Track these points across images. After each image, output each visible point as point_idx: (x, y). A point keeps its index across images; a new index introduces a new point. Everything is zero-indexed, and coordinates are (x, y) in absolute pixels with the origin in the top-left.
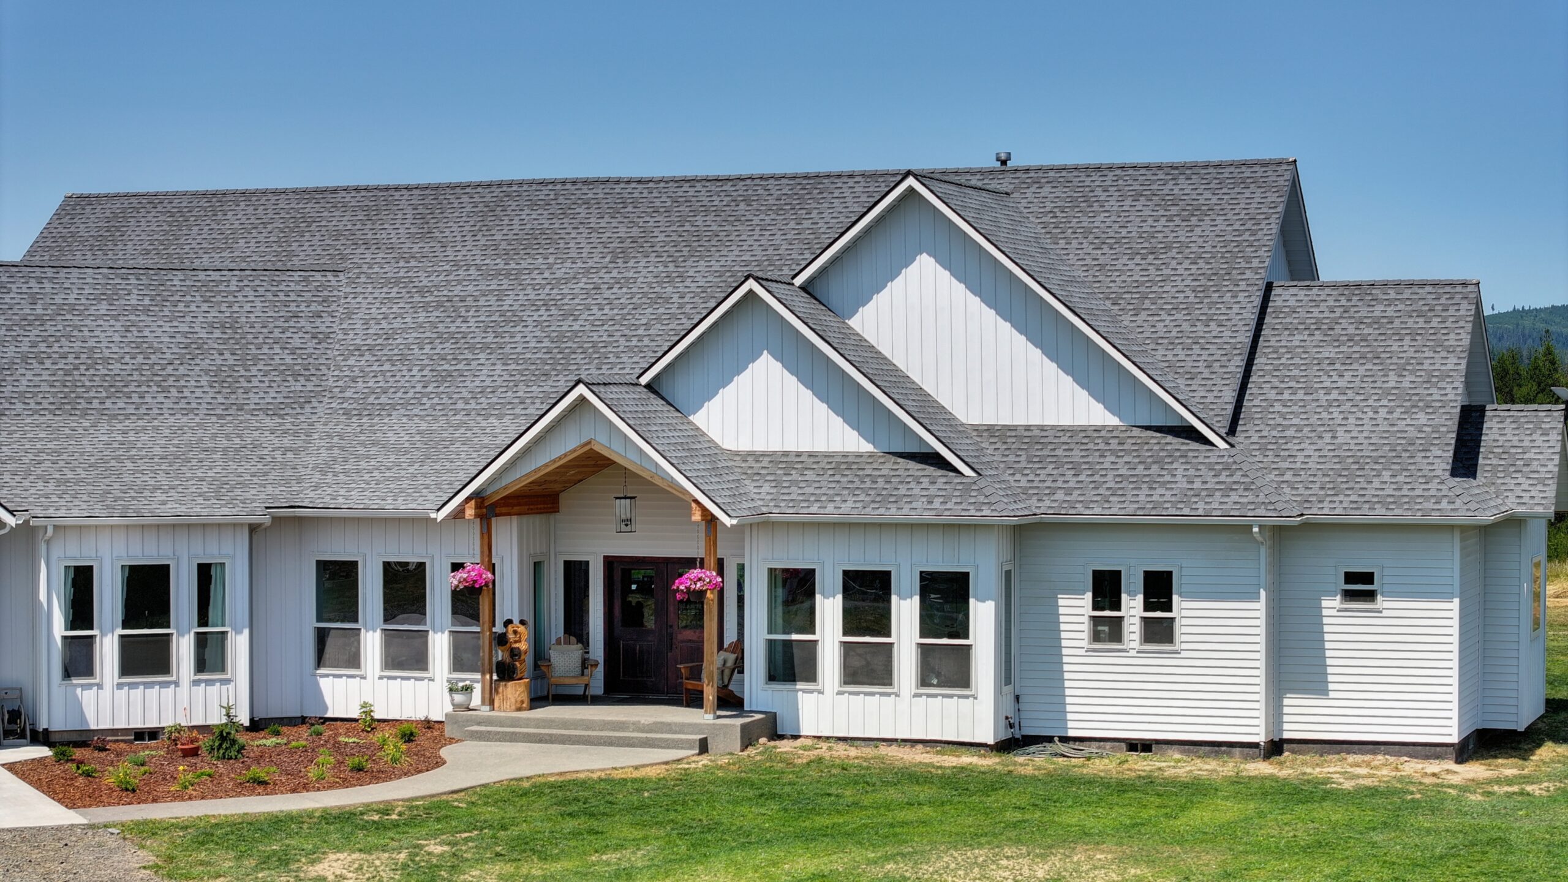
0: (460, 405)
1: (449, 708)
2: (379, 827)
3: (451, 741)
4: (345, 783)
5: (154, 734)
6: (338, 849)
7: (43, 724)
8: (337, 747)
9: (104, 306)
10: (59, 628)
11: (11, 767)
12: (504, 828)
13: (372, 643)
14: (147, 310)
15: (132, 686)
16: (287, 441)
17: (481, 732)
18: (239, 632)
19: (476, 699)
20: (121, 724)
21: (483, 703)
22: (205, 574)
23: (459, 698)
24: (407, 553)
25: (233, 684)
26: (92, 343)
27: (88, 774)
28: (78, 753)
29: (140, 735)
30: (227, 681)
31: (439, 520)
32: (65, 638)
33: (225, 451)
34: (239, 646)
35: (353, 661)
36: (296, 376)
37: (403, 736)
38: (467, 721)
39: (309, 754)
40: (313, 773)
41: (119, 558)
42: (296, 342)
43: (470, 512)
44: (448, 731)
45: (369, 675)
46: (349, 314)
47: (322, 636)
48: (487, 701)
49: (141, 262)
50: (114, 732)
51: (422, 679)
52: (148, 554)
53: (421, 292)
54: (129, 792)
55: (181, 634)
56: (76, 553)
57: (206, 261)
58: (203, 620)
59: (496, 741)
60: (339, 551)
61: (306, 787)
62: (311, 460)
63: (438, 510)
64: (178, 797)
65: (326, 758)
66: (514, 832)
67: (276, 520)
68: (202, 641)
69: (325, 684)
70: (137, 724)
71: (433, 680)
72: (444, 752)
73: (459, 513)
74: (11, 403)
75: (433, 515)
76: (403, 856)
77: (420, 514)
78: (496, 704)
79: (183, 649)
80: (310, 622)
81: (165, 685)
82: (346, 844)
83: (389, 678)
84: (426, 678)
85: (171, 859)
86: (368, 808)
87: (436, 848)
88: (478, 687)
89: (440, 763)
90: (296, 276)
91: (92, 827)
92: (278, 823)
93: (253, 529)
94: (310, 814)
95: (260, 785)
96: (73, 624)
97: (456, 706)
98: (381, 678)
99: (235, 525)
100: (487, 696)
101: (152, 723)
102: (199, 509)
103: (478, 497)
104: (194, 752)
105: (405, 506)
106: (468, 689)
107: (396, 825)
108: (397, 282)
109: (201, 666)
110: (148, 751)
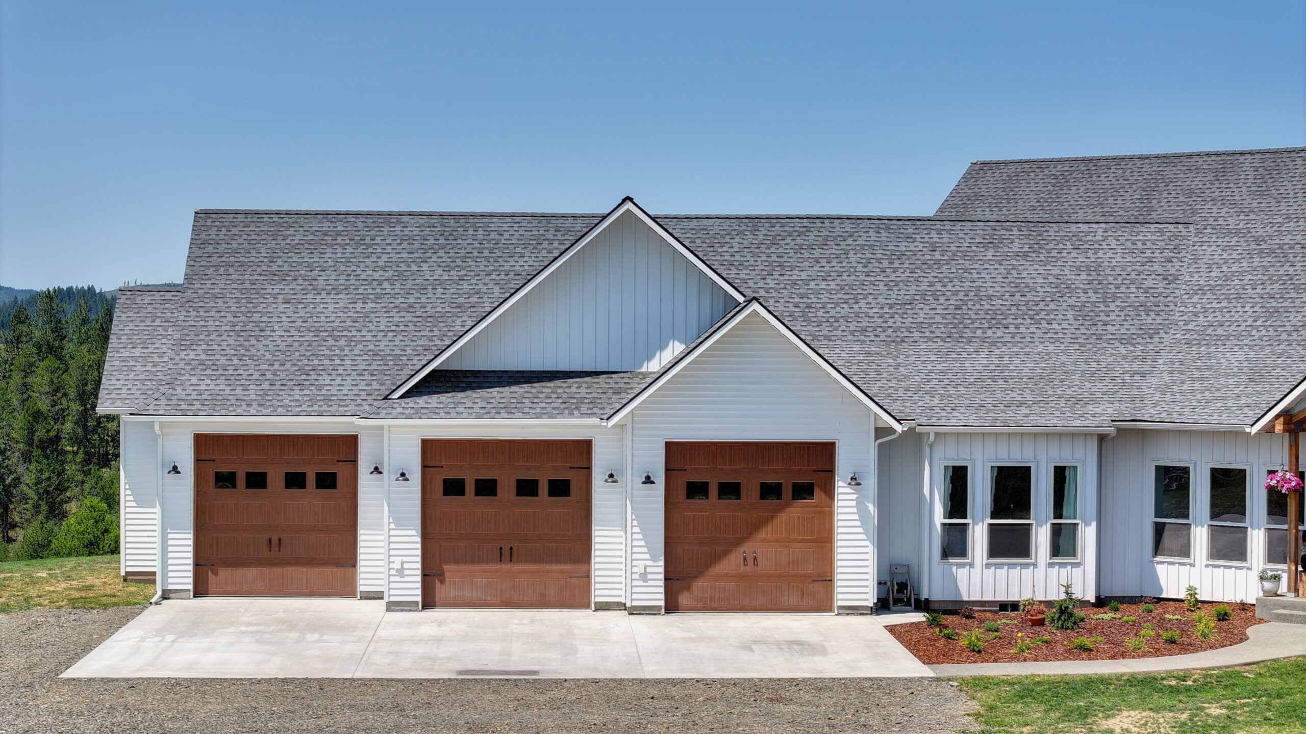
0: (1284, 336)
1: (1261, 594)
2: (1174, 691)
3: (1261, 621)
4: (1157, 653)
5: (1014, 606)
6: (1133, 708)
7: (924, 595)
8: (1162, 623)
9: (991, 252)
10: (939, 516)
11: (892, 629)
12: (1279, 696)
13: (1200, 536)
14: (1026, 256)
15: (998, 566)
16: (1135, 366)
17: (1285, 615)
18: (1088, 524)
19: (1283, 587)
20: (988, 597)
21: (1289, 590)
22: (1061, 475)
23: (1268, 585)
24: (1230, 460)
25: (1082, 567)
26: (979, 283)
27: (948, 637)
28: (949, 619)
29: (1004, 606)
30: (1078, 565)
31: (1252, 434)
32: (944, 525)
33: (1083, 373)
34: (1088, 536)
35: (1185, 551)
36: (1147, 311)
37: (1219, 614)
38: (1275, 605)
39: (1136, 627)
40: (1131, 642)
41: (989, 460)
42: (1149, 283)
43: (1279, 427)
44: (1258, 613)
45: (1198, 564)
46: (1196, 260)
47: (1159, 530)
48: (1293, 588)
49: (1029, 217)
50: (982, 603)
51: (1242, 568)
52: (1013, 456)
53: (1257, 240)
54: (977, 653)
55: (1039, 525)
56: (952, 455)
57: (1081, 216)
58: (1058, 514)
59: (1298, 623)
60: (1174, 457)
61: (1123, 655)
62: (1154, 382)
63: (1252, 425)
64: (1014, 659)
65: (1148, 632)
66: (1287, 700)
67: (1120, 430)
68: (1057, 531)
69: (1161, 570)
70: (1001, 597)
71: (1251, 569)
72: (1250, 631)
73: (1269, 429)
74: (910, 332)
75: (1248, 430)
76: (1184, 717)
77: (1237, 428)
78: (1301, 592)
79: (1041, 537)
80: (1149, 518)
81: (1025, 566)
82: (1142, 703)
83: (1214, 566)
84: (1244, 567)
85: (991, 708)
86: (1170, 675)
87: (1215, 710)
88: (1285, 577)
89: (1243, 638)
90: (1152, 228)
91: (938, 679)
92: (1090, 684)
93: (1102, 439)
94: (1119, 677)
95: (1086, 652)
96: (951, 514)
97: (1267, 593)
98: (1207, 566)
99: (1086, 435)
100: (1293, 584)
101: (1014, 597)
102: (1055, 421)
103: (1286, 414)
104: (1041, 623)
105: (1227, 421)
106: (1276, 578)
107: (1188, 689)
108: (1238, 232)
109: (1056, 551)
110: (1004, 620)
